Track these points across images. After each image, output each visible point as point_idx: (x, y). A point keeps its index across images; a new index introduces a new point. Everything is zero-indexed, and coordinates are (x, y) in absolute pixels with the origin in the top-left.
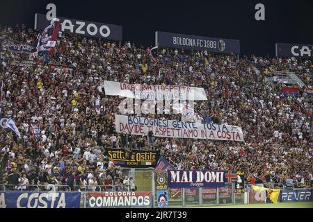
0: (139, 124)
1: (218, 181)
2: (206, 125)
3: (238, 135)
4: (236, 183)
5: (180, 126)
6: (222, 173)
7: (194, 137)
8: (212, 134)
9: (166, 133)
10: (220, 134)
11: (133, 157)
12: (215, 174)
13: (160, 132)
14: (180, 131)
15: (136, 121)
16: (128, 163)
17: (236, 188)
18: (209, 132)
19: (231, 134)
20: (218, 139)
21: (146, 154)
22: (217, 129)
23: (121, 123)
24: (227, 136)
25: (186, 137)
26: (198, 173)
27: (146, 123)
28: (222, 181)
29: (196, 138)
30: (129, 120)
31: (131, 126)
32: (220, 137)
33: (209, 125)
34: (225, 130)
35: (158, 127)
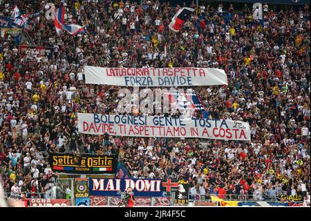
0: (108, 123)
1: (152, 189)
2: (198, 121)
3: (243, 133)
4: (177, 193)
5: (164, 122)
6: (159, 182)
7: (181, 136)
8: (205, 132)
9: (143, 132)
10: (217, 132)
11: (83, 162)
12: (150, 182)
13: (136, 131)
14: (162, 130)
15: (104, 119)
16: (77, 169)
17: (177, 197)
18: (201, 130)
19: (233, 133)
20: (213, 137)
21: (99, 158)
22: (213, 126)
23: (84, 123)
24: (226, 134)
25: (169, 135)
26: (127, 181)
27: (117, 121)
28: (158, 189)
29: (183, 138)
30: (95, 118)
31: (98, 125)
32: (217, 136)
33: (202, 122)
34: (224, 127)
35: (133, 126)
